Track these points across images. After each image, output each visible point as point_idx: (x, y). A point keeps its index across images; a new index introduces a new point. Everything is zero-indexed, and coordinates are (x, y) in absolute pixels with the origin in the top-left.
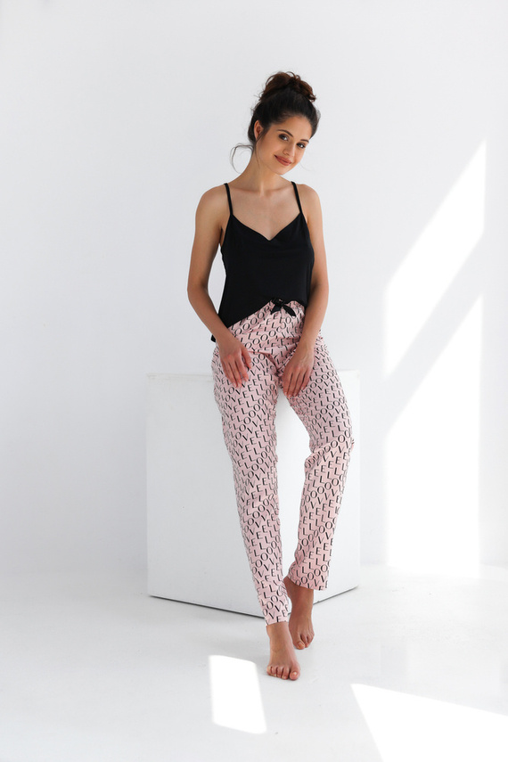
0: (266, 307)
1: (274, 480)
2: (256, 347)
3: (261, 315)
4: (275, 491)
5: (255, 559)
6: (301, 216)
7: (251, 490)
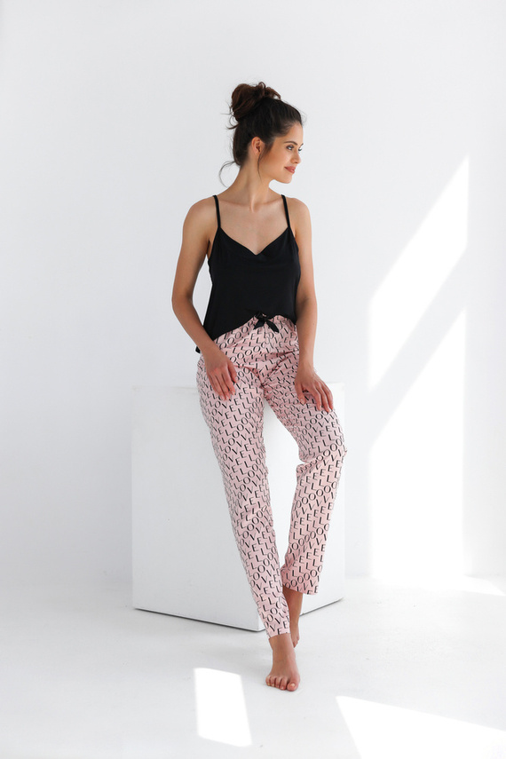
0: (250, 322)
1: (266, 492)
2: (241, 362)
3: (245, 329)
4: (268, 502)
5: (252, 572)
6: (289, 230)
7: (244, 503)
